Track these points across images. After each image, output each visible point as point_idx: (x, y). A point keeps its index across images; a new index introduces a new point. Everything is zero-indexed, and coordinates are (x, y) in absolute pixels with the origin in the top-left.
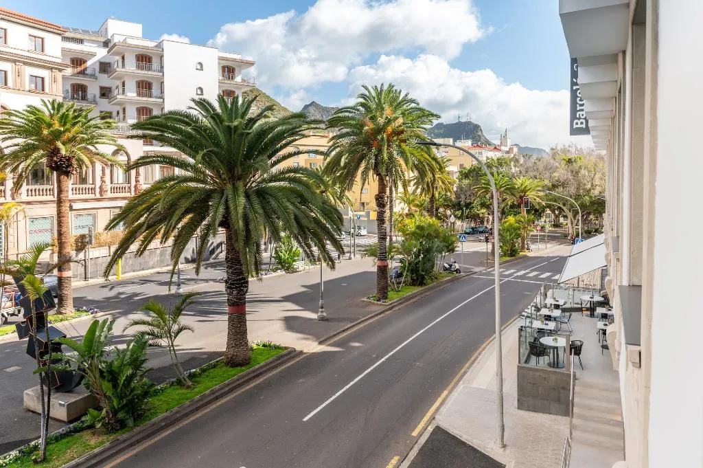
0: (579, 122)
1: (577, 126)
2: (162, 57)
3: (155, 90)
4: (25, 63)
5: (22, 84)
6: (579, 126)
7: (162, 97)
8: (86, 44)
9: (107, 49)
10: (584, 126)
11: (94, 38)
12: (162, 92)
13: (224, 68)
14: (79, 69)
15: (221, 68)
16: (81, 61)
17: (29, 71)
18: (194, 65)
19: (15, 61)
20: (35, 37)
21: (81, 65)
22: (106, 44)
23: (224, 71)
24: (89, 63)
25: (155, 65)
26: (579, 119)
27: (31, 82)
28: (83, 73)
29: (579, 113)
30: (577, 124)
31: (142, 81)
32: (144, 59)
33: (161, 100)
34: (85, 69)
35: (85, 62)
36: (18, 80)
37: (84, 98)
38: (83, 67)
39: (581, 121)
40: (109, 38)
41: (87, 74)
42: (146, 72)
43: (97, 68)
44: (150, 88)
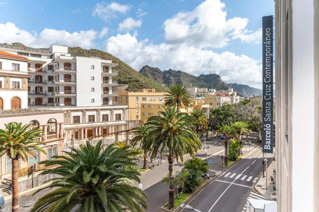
0: (267, 146)
1: (266, 148)
2: (76, 64)
3: (72, 79)
4: (10, 77)
5: (9, 86)
6: (267, 148)
7: (76, 82)
8: (42, 57)
9: (52, 60)
10: (270, 149)
11: (46, 54)
12: (76, 79)
13: (104, 67)
14: (39, 69)
15: (102, 67)
16: (39, 65)
17: (12, 80)
18: (90, 66)
19: (5, 76)
20: (15, 64)
21: (40, 67)
22: (51, 57)
23: (104, 69)
24: (43, 66)
25: (72, 67)
26: (267, 145)
27: (13, 84)
28: (41, 71)
29: (267, 142)
30: (266, 147)
31: (67, 75)
32: (68, 65)
33: (75, 83)
34: (42, 69)
35: (41, 65)
36: (7, 84)
37: (41, 82)
38: (40, 68)
39: (268, 146)
40: (53, 54)
41: (42, 71)
42: (68, 71)
43: (47, 68)
44: (70, 78)
